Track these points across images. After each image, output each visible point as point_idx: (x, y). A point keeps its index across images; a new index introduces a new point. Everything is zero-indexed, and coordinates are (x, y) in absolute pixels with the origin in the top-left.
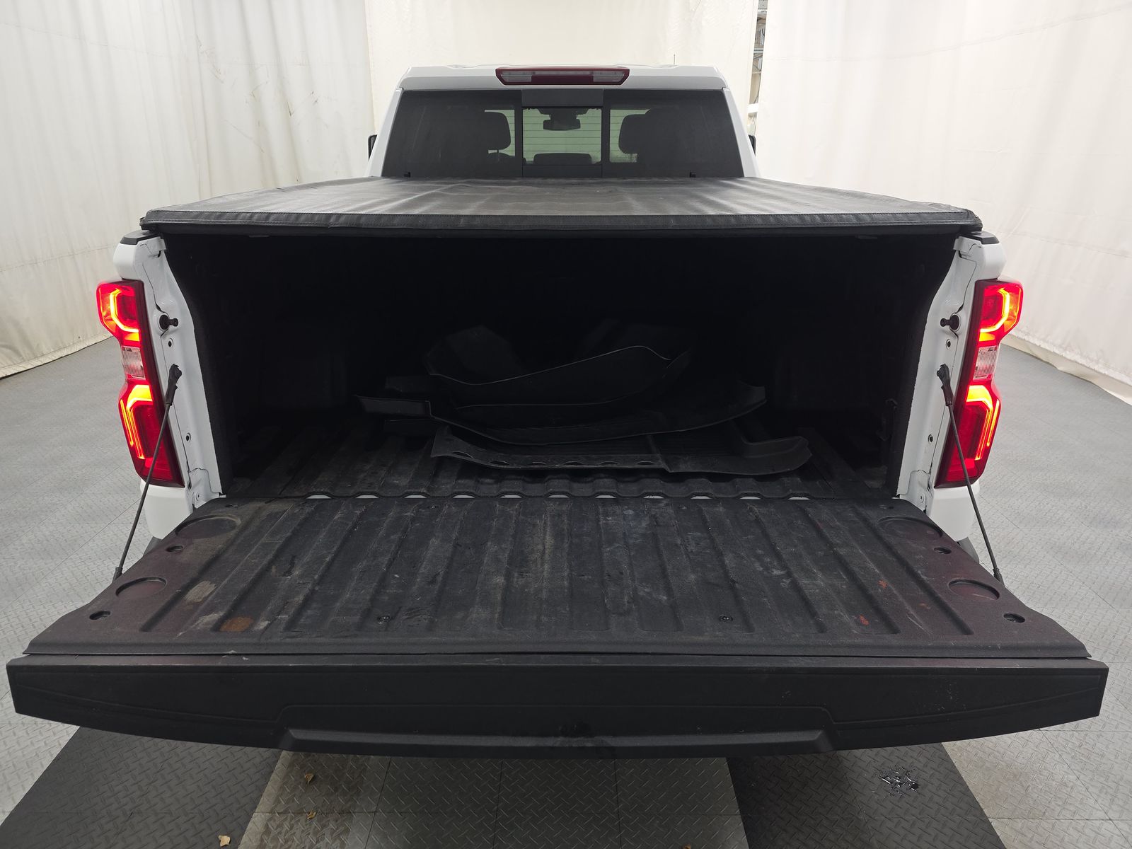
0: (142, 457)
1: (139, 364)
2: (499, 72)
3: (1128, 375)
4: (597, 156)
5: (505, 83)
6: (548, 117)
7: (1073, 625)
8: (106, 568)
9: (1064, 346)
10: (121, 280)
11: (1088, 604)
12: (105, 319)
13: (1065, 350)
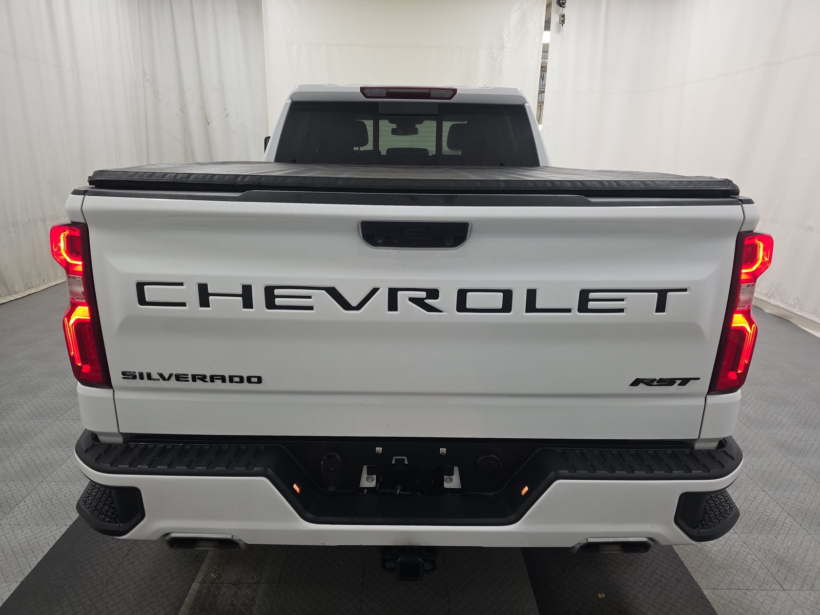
0: (80, 365)
1: (80, 289)
2: (362, 89)
3: (818, 317)
4: (432, 150)
5: (367, 97)
6: (394, 126)
7: (800, 504)
8: (50, 455)
9: (769, 295)
10: (70, 222)
11: (809, 488)
12: (56, 254)
13: (770, 297)
